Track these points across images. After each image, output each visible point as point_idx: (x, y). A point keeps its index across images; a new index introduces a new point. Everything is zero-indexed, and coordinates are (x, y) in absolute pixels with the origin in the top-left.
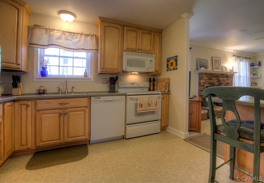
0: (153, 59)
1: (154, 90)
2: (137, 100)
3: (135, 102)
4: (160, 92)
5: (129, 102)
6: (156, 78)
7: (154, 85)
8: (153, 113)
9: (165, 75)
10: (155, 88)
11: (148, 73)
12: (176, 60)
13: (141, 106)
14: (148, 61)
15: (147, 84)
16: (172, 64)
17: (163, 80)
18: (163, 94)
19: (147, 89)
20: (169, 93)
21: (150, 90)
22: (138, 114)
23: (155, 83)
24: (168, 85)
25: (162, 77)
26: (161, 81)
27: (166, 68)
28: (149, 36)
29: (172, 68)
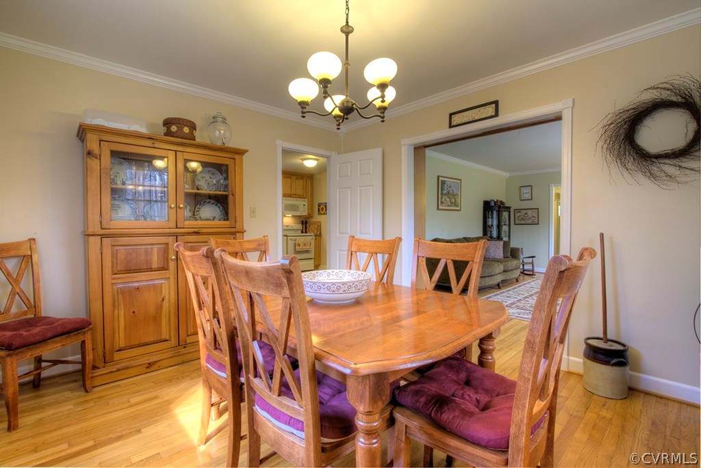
0: (306, 204)
1: (306, 232)
2: (295, 240)
3: (294, 242)
4: (312, 234)
5: (289, 241)
6: (308, 220)
7: (306, 228)
8: (307, 252)
9: (317, 218)
10: (307, 230)
11: (300, 216)
12: (326, 206)
13: (299, 245)
14: (302, 205)
15: (300, 226)
16: (322, 209)
17: (314, 223)
18: (315, 236)
19: (300, 232)
20: (320, 235)
21: (302, 232)
22: (297, 252)
23: (308, 226)
24: (319, 228)
25: (313, 220)
26: (313, 224)
27: (317, 212)
28: (301, 181)
29: (323, 212)
